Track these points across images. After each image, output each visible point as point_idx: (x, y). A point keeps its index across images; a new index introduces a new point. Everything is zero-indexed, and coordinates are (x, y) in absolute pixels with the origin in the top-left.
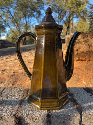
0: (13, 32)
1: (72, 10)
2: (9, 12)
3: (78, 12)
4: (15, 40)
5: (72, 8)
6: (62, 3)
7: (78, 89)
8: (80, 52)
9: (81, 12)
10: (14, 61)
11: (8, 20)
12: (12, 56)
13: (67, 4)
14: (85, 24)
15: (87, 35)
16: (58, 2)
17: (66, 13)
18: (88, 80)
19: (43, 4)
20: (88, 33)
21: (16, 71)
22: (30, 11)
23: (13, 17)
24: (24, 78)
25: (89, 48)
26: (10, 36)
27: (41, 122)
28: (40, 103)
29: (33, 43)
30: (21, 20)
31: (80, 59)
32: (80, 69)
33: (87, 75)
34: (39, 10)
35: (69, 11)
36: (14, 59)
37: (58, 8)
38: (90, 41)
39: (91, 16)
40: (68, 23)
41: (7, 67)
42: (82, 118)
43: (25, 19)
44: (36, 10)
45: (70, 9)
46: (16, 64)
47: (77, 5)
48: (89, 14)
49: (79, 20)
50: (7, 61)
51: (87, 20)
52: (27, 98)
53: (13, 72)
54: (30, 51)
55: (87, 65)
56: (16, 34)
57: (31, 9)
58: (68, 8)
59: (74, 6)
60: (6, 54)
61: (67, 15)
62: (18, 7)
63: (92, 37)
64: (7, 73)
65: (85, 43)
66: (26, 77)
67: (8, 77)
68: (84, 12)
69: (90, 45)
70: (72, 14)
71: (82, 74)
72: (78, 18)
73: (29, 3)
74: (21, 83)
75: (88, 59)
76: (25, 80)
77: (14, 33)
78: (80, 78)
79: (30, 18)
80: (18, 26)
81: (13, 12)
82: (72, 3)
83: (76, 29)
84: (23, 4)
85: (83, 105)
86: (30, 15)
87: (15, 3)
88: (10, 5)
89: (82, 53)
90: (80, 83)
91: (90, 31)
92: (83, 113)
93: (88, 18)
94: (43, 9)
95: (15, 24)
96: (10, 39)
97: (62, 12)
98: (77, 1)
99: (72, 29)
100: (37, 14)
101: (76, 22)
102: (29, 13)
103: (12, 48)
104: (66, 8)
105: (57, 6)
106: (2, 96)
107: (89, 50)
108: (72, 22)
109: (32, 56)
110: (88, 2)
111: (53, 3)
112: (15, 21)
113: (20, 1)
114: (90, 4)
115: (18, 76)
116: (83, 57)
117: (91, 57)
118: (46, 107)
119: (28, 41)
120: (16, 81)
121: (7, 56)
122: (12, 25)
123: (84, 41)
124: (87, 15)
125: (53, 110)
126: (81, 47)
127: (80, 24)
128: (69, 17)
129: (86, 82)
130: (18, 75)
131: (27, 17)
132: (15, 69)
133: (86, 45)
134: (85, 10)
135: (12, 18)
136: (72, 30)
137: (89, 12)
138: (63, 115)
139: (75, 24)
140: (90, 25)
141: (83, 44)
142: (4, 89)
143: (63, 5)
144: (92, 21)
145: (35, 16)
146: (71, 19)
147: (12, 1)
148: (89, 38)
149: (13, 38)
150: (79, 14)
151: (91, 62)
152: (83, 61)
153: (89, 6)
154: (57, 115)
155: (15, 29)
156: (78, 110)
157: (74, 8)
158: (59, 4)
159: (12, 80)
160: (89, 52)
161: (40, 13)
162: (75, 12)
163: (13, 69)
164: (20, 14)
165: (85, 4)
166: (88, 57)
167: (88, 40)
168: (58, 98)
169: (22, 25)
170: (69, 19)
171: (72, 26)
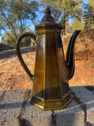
0: (8, 34)
1: (67, 10)
2: (3, 14)
3: (73, 12)
4: (10, 43)
5: (67, 8)
6: (56, 4)
7: (80, 87)
8: (78, 51)
9: (75, 12)
10: (11, 64)
11: (3, 23)
12: (9, 59)
13: (61, 5)
14: (80, 24)
15: (83, 34)
16: (53, 2)
17: (61, 13)
18: (87, 79)
19: (37, 5)
20: (84, 32)
21: (14, 74)
22: (25, 13)
23: (7, 19)
24: (22, 81)
25: (86, 47)
26: (5, 39)
27: (46, 123)
28: (44, 104)
29: (29, 45)
30: (16, 22)
31: (78, 58)
32: (79, 68)
33: (85, 75)
34: (34, 11)
35: (64, 11)
36: (11, 62)
37: (52, 9)
38: (86, 41)
39: (85, 16)
40: (63, 24)
41: (4, 70)
42: (86, 116)
43: (20, 21)
44: (30, 12)
45: (65, 10)
46: (13, 67)
47: (71, 6)
48: (84, 14)
49: (74, 20)
50: (3, 65)
51: (82, 20)
52: (29, 100)
53: (11, 75)
54: (27, 54)
55: (85, 64)
56: (11, 36)
57: (25, 11)
58: (63, 9)
59: (69, 7)
60: (3, 58)
61: (62, 16)
62: (12, 9)
63: (88, 37)
64: (5, 77)
65: (82, 42)
66: (25, 79)
67: (6, 81)
68: (79, 12)
69: (87, 44)
70: (67, 14)
71: (80, 73)
72: (73, 18)
73: (23, 5)
74: (20, 86)
75: (86, 59)
76: (24, 83)
77: (10, 36)
78: (79, 77)
79: (25, 20)
80: (13, 28)
81: (8, 14)
82: (67, 4)
83: (71, 29)
84: (17, 6)
85: (87, 103)
86: (25, 17)
87: (9, 6)
88: (4, 7)
89: (80, 53)
90: (79, 82)
91: (86, 31)
92: (87, 111)
93: (83, 18)
94: (38, 11)
95: (10, 27)
96: (5, 42)
97: (56, 13)
98: (71, 1)
99: (68, 29)
100: (32, 16)
101: (71, 23)
102: (23, 15)
103: (8, 51)
104: (61, 9)
105: (52, 7)
106: (3, 99)
107: (86, 50)
108: (67, 22)
109: (29, 58)
110: (82, 2)
111: (47, 4)
112: (10, 24)
113: (14, 4)
114: (84, 4)
115: (16, 79)
116: (80, 56)
117: (89, 56)
118: (50, 107)
119: (24, 43)
120: (14, 84)
121: (3, 60)
122: (7, 28)
123: (80, 41)
124: (82, 15)
125: (57, 110)
126: (78, 47)
127: (75, 24)
128: (64, 18)
129: (85, 81)
130: (16, 77)
131: (22, 19)
132: (12, 73)
133: (83, 44)
134: (80, 10)
135: (6, 21)
136: (68, 31)
137: (84, 12)
138: (68, 114)
139: (70, 24)
140: (85, 25)
141: (80, 43)
142: (4, 92)
143: (57, 6)
144: (87, 21)
145: (30, 18)
146: (66, 19)
147: (5, 4)
148: (85, 37)
149: (9, 41)
150: (74, 14)
151: (89, 61)
152: (81, 60)
153: (83, 6)
154: (62, 114)
155: (11, 31)
156: (82, 108)
157: (69, 9)
158: (53, 5)
159: (10, 83)
160: (87, 51)
161: (35, 15)
162: (70, 12)
163: (10, 72)
164: (15, 16)
165: (79, 4)
166: (85, 57)
167: (84, 40)
168: (62, 98)
169: (17, 28)
170: (65, 20)
171: (67, 26)
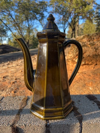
0: (15, 36)
1: (78, 11)
2: (10, 15)
7: (80, 96)
8: (86, 55)
9: (87, 13)
11: (9, 24)
12: (14, 62)
13: (71, 5)
14: (92, 26)
15: (92, 37)
16: (62, 2)
17: (71, 14)
18: (95, 86)
19: (46, 6)
20: (94, 35)
22: (33, 14)
23: (14, 20)
25: (96, 51)
26: (11, 40)
29: (36, 47)
30: (23, 23)
31: (86, 63)
32: (87, 74)
33: (93, 81)
34: (42, 12)
36: (16, 65)
38: (96, 44)
39: (98, 17)
40: (73, 25)
41: (8, 73)
42: (82, 127)
43: (27, 22)
44: (38, 13)
45: (75, 10)
46: (18, 70)
47: (82, 6)
48: (96, 15)
49: (85, 22)
50: (8, 68)
52: (25, 108)
53: (15, 78)
54: (33, 56)
55: (94, 69)
57: (33, 11)
61: (72, 17)
62: (19, 9)
63: (98, 40)
64: (9, 80)
67: (10, 84)
69: (96, 48)
70: (78, 15)
71: (88, 79)
72: (84, 19)
73: (31, 5)
74: (24, 90)
78: (87, 84)
79: (33, 21)
80: (19, 29)
81: (15, 15)
82: (77, 4)
83: (82, 31)
84: (24, 6)
86: (33, 18)
87: (16, 6)
88: (11, 8)
89: (89, 57)
90: (86, 88)
91: (97, 34)
92: (83, 123)
93: (95, 19)
94: (46, 11)
95: (16, 28)
96: (11, 43)
97: (66, 14)
98: (83, 1)
99: (78, 31)
101: (82, 24)
102: (31, 16)
103: (14, 52)
104: (71, 9)
105: (61, 7)
107: (95, 54)
108: (77, 24)
109: (35, 61)
110: (95, 2)
111: (56, 5)
112: (17, 25)
113: (21, 4)
114: (97, 4)
115: (20, 83)
116: (89, 61)
117: (98, 61)
119: (31, 45)
120: (18, 88)
121: (9, 62)
123: (90, 44)
124: (93, 15)
125: (51, 120)
126: (87, 51)
127: (86, 26)
131: (29, 20)
132: (17, 76)
133: (92, 48)
134: (92, 11)
137: (96, 12)
138: (62, 125)
139: (80, 26)
140: (97, 27)
141: (89, 47)
142: (2, 98)
143: (67, 6)
144: (99, 22)
145: (38, 19)
146: (76, 20)
147: (13, 4)
148: (95, 41)
149: (15, 43)
150: (85, 15)
151: (98, 67)
152: (90, 65)
153: (95, 6)
154: (56, 125)
155: (17, 32)
156: (78, 119)
157: (80, 9)
158: (63, 5)
159: (14, 87)
161: (43, 15)
162: (81, 13)
164: (22, 17)
165: (91, 4)
166: (95, 61)
169: (24, 29)
